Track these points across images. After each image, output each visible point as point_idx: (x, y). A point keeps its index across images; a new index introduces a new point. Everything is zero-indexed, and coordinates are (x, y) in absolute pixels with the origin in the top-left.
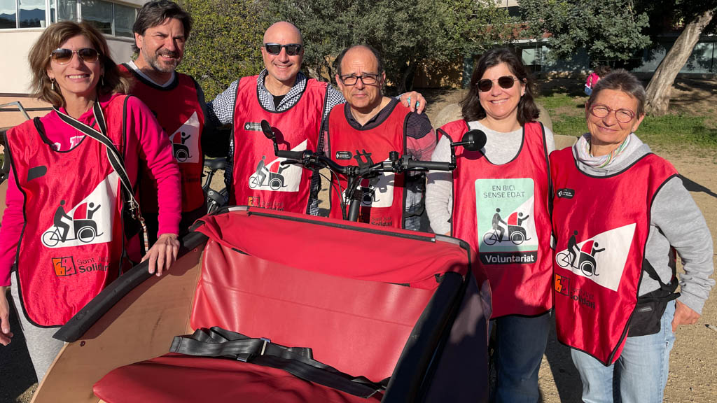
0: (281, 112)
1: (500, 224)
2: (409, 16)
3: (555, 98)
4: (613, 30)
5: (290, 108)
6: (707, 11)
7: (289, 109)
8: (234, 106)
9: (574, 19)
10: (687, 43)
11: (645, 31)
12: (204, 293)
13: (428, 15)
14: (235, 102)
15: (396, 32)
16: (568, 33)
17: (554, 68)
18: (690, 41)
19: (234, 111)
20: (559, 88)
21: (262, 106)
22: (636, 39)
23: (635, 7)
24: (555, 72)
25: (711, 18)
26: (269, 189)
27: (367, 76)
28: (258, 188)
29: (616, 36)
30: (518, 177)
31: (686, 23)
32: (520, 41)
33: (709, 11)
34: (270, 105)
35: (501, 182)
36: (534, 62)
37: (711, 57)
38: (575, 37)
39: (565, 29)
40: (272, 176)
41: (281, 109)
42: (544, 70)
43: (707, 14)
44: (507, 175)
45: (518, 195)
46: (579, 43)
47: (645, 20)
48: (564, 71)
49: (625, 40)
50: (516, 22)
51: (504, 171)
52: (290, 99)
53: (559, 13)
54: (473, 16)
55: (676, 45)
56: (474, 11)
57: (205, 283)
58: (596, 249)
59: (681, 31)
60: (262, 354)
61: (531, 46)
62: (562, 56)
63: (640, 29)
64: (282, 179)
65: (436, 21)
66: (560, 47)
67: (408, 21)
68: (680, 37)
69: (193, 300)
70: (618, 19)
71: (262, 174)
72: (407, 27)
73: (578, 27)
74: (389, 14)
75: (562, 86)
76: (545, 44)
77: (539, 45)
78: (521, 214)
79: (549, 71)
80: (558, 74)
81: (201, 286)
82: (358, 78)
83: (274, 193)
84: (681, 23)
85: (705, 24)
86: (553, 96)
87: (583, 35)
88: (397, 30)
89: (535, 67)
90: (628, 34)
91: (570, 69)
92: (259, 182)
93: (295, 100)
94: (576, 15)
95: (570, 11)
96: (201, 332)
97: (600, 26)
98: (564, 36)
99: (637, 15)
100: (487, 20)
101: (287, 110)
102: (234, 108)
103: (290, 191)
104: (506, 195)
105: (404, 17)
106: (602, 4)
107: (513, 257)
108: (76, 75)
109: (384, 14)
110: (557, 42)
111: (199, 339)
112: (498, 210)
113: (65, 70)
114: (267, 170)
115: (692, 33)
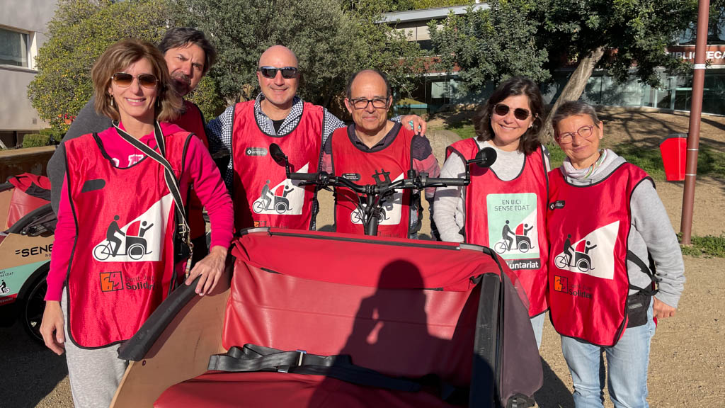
0: (282, 136)
1: (509, 234)
2: (330, 47)
3: (464, 129)
4: (519, 64)
5: (291, 132)
6: (599, 47)
7: (289, 133)
8: (232, 132)
9: (483, 53)
10: (581, 77)
11: (545, 66)
12: (234, 312)
13: (346, 47)
14: (232, 128)
15: (317, 64)
16: (478, 67)
17: (462, 101)
18: (584, 75)
19: (231, 136)
20: (467, 120)
21: (262, 131)
22: (538, 73)
23: (536, 43)
24: (463, 105)
25: (602, 54)
26: (275, 212)
27: (379, 100)
28: (264, 212)
29: (521, 70)
30: (523, 192)
31: (580, 58)
32: (431, 75)
33: (601, 47)
34: (270, 130)
35: (509, 196)
36: (443, 95)
37: (599, 90)
38: (484, 71)
39: (475, 63)
40: (277, 200)
41: (281, 134)
42: (452, 103)
43: (599, 50)
44: (514, 190)
45: (524, 208)
46: (488, 77)
47: (544, 55)
48: (471, 103)
49: (529, 73)
50: (428, 56)
51: (512, 186)
52: (290, 123)
53: (469, 47)
54: (386, 49)
55: (572, 79)
56: (386, 44)
57: (235, 302)
58: (589, 246)
59: (576, 66)
60: (300, 365)
61: (441, 79)
62: (473, 88)
63: (541, 64)
64: (287, 202)
65: (353, 54)
66: (471, 80)
67: (328, 52)
68: (575, 72)
69: (223, 319)
70: (522, 54)
71: (268, 198)
72: (329, 57)
73: (487, 61)
74: (310, 44)
75: (470, 118)
76: (452, 77)
77: (448, 78)
78: (526, 226)
79: (456, 104)
80: (465, 106)
81: (231, 305)
82: (369, 101)
83: (280, 217)
84: (576, 59)
85: (598, 59)
86: (462, 127)
87: (491, 68)
88: (318, 61)
89: (444, 100)
90: (531, 68)
91: (476, 102)
92: (263, 206)
93: (295, 123)
94: (485, 50)
95: (480, 45)
96: (235, 349)
97: (507, 60)
98: (474, 70)
99: (538, 50)
100: (400, 53)
101: (287, 135)
102: (231, 134)
103: (294, 213)
104: (513, 208)
105: (325, 47)
106: (508, 40)
107: (520, 264)
108: (134, 99)
109: (307, 45)
110: (468, 75)
111: (234, 356)
112: (507, 222)
113: (124, 92)
114: (272, 194)
115: (586, 68)
